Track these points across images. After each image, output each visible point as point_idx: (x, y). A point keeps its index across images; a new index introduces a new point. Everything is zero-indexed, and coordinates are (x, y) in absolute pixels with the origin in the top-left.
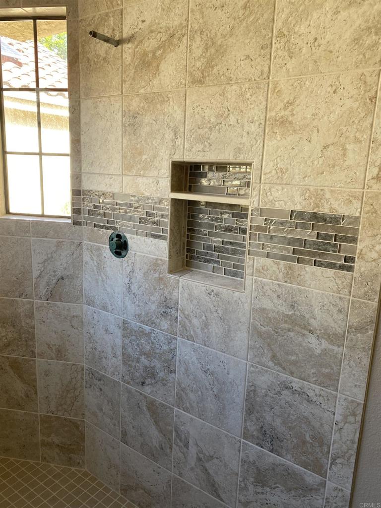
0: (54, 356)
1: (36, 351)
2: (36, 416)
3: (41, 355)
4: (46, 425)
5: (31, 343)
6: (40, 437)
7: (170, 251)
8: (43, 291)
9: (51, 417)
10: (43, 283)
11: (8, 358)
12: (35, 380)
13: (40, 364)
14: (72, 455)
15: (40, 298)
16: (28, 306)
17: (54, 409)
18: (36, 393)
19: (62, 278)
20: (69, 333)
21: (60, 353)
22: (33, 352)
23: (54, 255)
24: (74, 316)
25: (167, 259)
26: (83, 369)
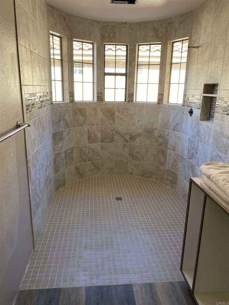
0: (172, 150)
1: (168, 147)
2: (165, 169)
3: (169, 149)
4: (168, 173)
5: (167, 144)
6: (166, 176)
7: (201, 113)
8: (172, 128)
9: (169, 170)
10: (172, 125)
11: (161, 148)
12: (166, 157)
13: (169, 151)
14: (173, 184)
15: (171, 130)
16: (168, 132)
17: (170, 167)
18: (166, 161)
19: (177, 124)
20: (177, 142)
21: (174, 149)
22: (167, 147)
23: (177, 116)
24: (179, 137)
25: (200, 116)
26: (179, 155)
